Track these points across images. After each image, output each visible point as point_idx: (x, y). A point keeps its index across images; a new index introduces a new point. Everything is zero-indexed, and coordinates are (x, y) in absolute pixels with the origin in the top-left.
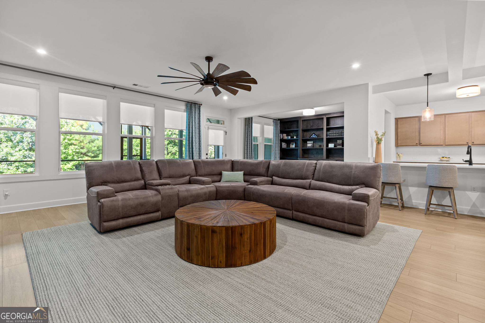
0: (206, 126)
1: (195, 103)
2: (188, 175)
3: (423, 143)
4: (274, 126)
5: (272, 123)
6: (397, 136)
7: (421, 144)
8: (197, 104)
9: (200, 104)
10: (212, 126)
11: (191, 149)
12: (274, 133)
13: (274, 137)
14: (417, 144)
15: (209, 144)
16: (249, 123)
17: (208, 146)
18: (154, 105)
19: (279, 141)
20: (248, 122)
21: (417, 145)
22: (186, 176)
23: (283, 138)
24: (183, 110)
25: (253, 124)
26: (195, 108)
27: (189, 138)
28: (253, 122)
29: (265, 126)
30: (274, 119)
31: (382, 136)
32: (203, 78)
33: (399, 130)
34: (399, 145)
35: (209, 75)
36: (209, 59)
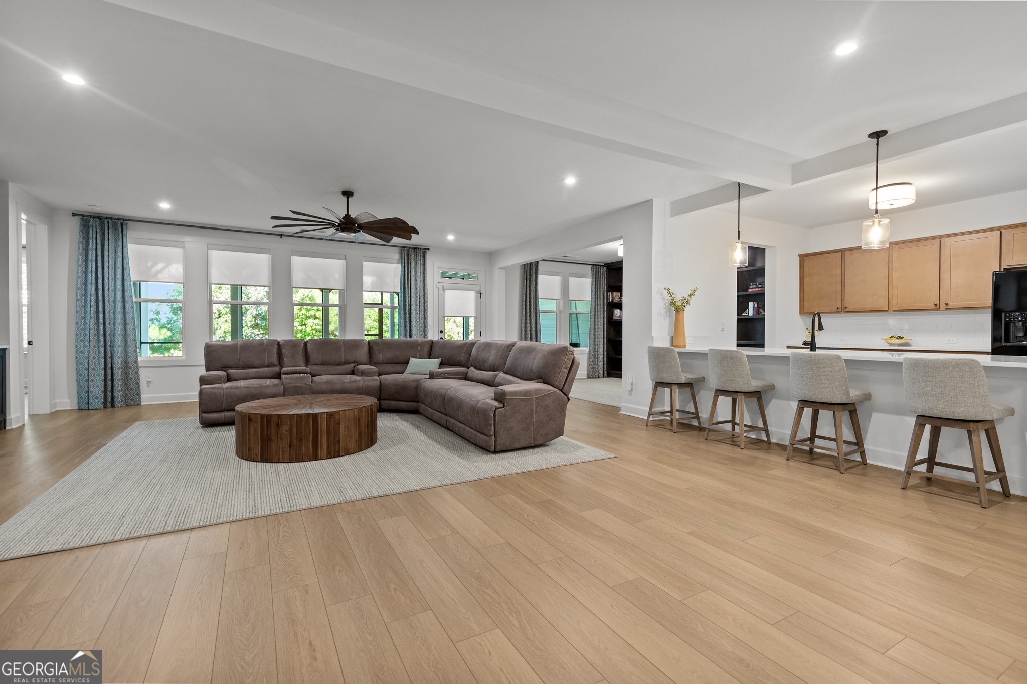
0: (438, 284)
1: (416, 248)
2: (353, 363)
3: (851, 308)
4: (593, 278)
5: (590, 272)
6: (802, 292)
7: (846, 308)
8: (420, 248)
9: (425, 249)
10: (451, 284)
11: (408, 324)
12: (592, 291)
13: (592, 298)
14: (838, 308)
15: (446, 315)
16: (530, 276)
17: (444, 317)
18: (345, 255)
19: (606, 306)
20: (530, 272)
21: (840, 310)
22: (350, 363)
23: (612, 300)
24: (396, 261)
25: (540, 276)
26: (416, 255)
27: (405, 305)
28: (539, 272)
29: (571, 279)
30: (593, 265)
31: (690, 296)
32: (339, 222)
33: (806, 280)
34: (806, 311)
35: (347, 216)
36: (348, 194)
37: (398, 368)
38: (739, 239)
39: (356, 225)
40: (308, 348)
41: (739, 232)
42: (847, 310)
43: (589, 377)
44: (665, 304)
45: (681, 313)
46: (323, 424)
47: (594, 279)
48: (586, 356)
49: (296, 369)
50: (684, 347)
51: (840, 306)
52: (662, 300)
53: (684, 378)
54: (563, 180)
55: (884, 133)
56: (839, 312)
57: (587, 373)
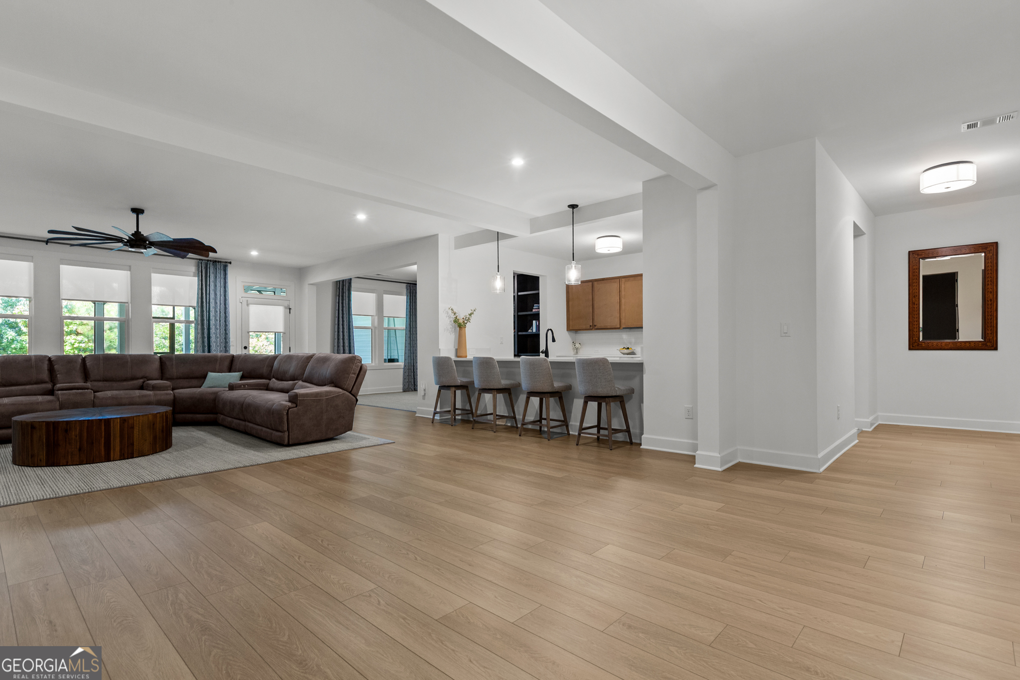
0: (241, 299)
1: (216, 261)
2: (141, 378)
3: (598, 326)
4: (407, 296)
5: (405, 291)
6: (568, 313)
7: (595, 326)
8: (221, 262)
9: (226, 262)
10: (256, 299)
11: (206, 339)
12: (407, 309)
13: (406, 315)
14: (590, 326)
15: (250, 330)
16: (343, 293)
17: (248, 332)
18: (130, 266)
20: (343, 290)
21: (592, 328)
22: (138, 379)
24: (192, 274)
25: (352, 293)
26: (216, 269)
27: (202, 320)
28: (352, 289)
29: (385, 296)
30: (408, 283)
31: (470, 315)
32: (128, 238)
33: (570, 303)
34: (571, 328)
35: (137, 234)
36: (138, 211)
37: (195, 382)
38: (498, 272)
39: (148, 242)
40: (87, 364)
41: (498, 266)
42: (596, 327)
43: (404, 391)
44: (451, 322)
45: (463, 329)
46: (116, 429)
47: (409, 297)
48: (402, 370)
49: (74, 385)
50: (466, 357)
51: (591, 324)
52: (448, 318)
53: (459, 381)
54: (355, 215)
55: (577, 206)
56: (592, 329)
57: (403, 387)
